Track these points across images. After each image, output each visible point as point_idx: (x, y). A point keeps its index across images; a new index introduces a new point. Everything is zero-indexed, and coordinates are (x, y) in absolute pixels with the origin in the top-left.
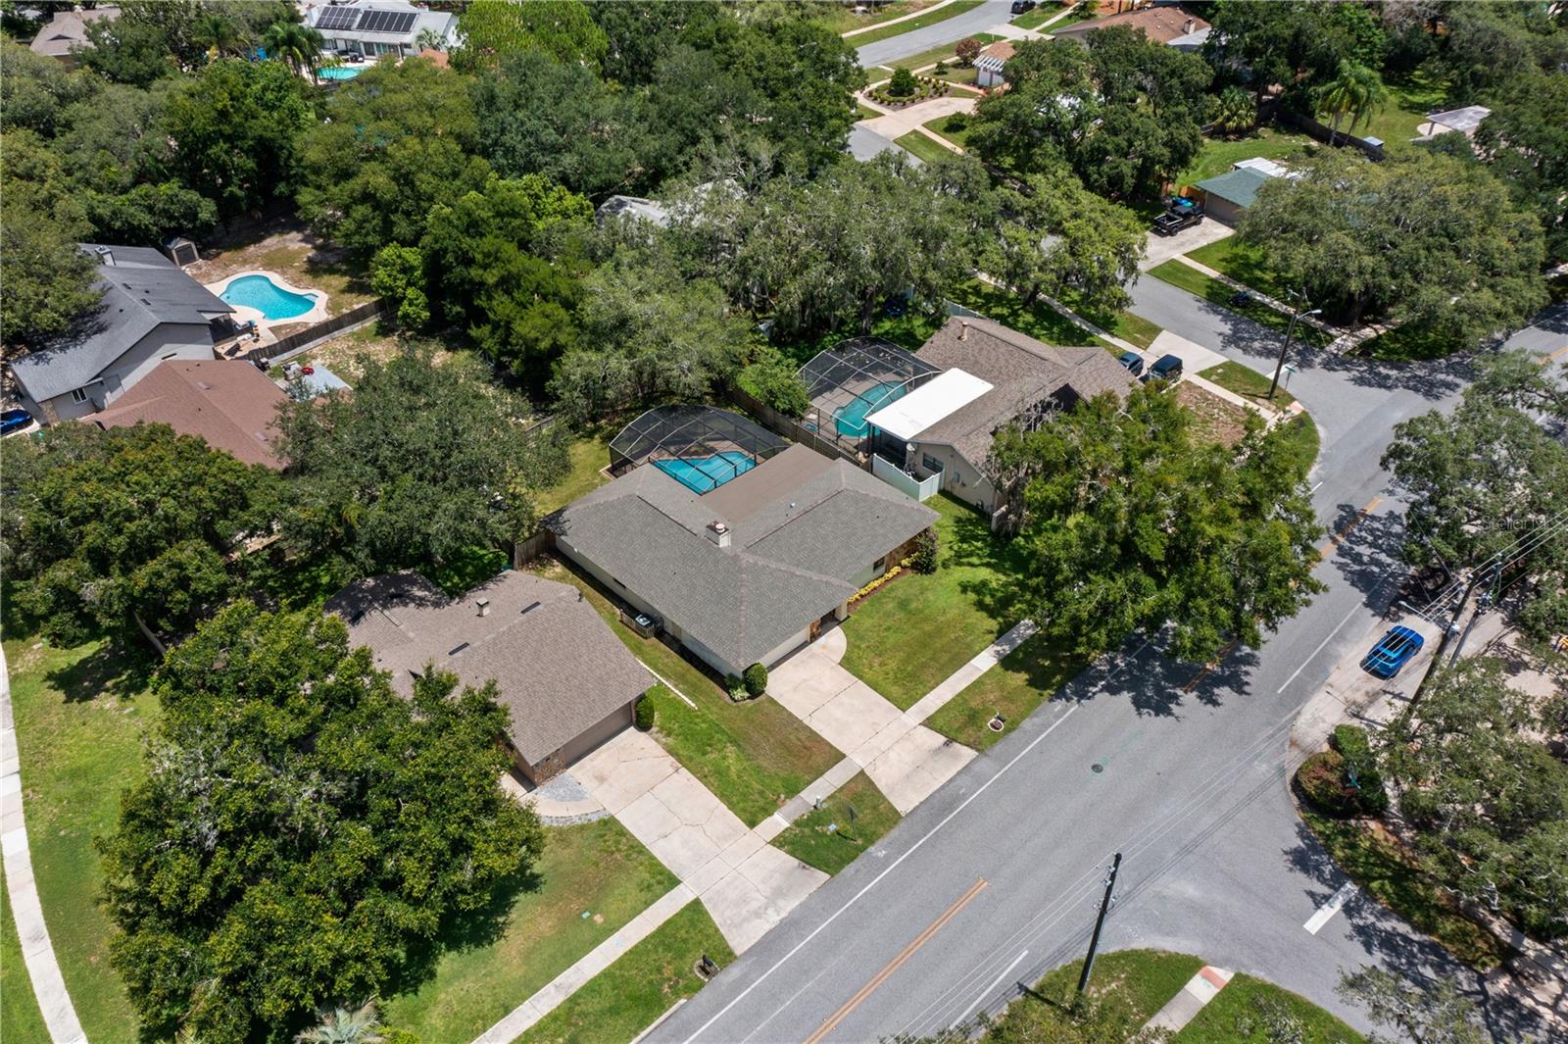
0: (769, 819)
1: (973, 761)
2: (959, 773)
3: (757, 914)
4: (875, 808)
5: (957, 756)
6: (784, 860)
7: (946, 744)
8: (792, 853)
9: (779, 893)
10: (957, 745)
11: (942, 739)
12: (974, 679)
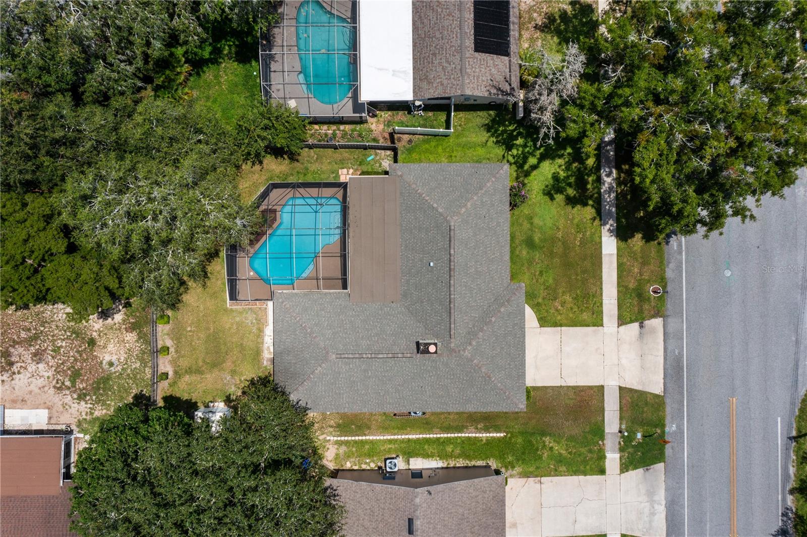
0: (607, 461)
1: (665, 326)
2: (665, 341)
3: (653, 514)
4: (646, 404)
5: (653, 331)
6: (636, 475)
7: (641, 326)
8: (636, 468)
9: (651, 494)
10: (647, 322)
11: (636, 325)
12: (615, 265)
